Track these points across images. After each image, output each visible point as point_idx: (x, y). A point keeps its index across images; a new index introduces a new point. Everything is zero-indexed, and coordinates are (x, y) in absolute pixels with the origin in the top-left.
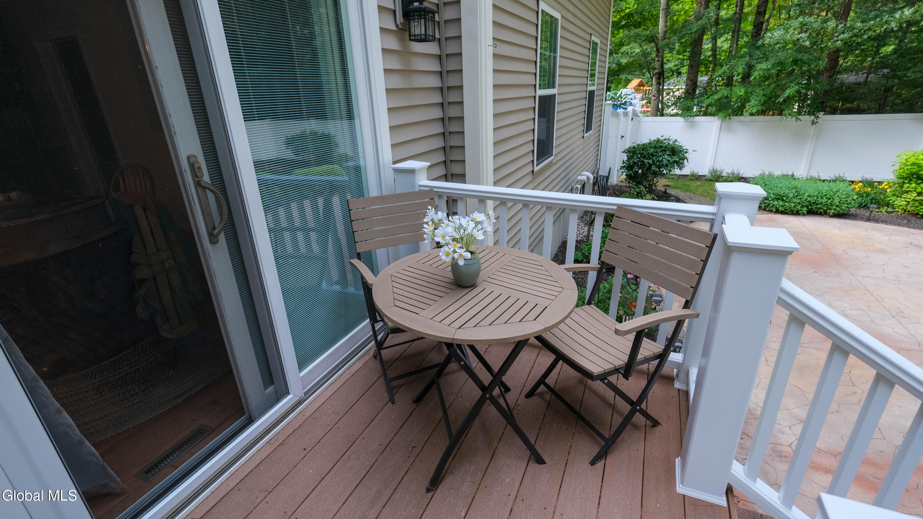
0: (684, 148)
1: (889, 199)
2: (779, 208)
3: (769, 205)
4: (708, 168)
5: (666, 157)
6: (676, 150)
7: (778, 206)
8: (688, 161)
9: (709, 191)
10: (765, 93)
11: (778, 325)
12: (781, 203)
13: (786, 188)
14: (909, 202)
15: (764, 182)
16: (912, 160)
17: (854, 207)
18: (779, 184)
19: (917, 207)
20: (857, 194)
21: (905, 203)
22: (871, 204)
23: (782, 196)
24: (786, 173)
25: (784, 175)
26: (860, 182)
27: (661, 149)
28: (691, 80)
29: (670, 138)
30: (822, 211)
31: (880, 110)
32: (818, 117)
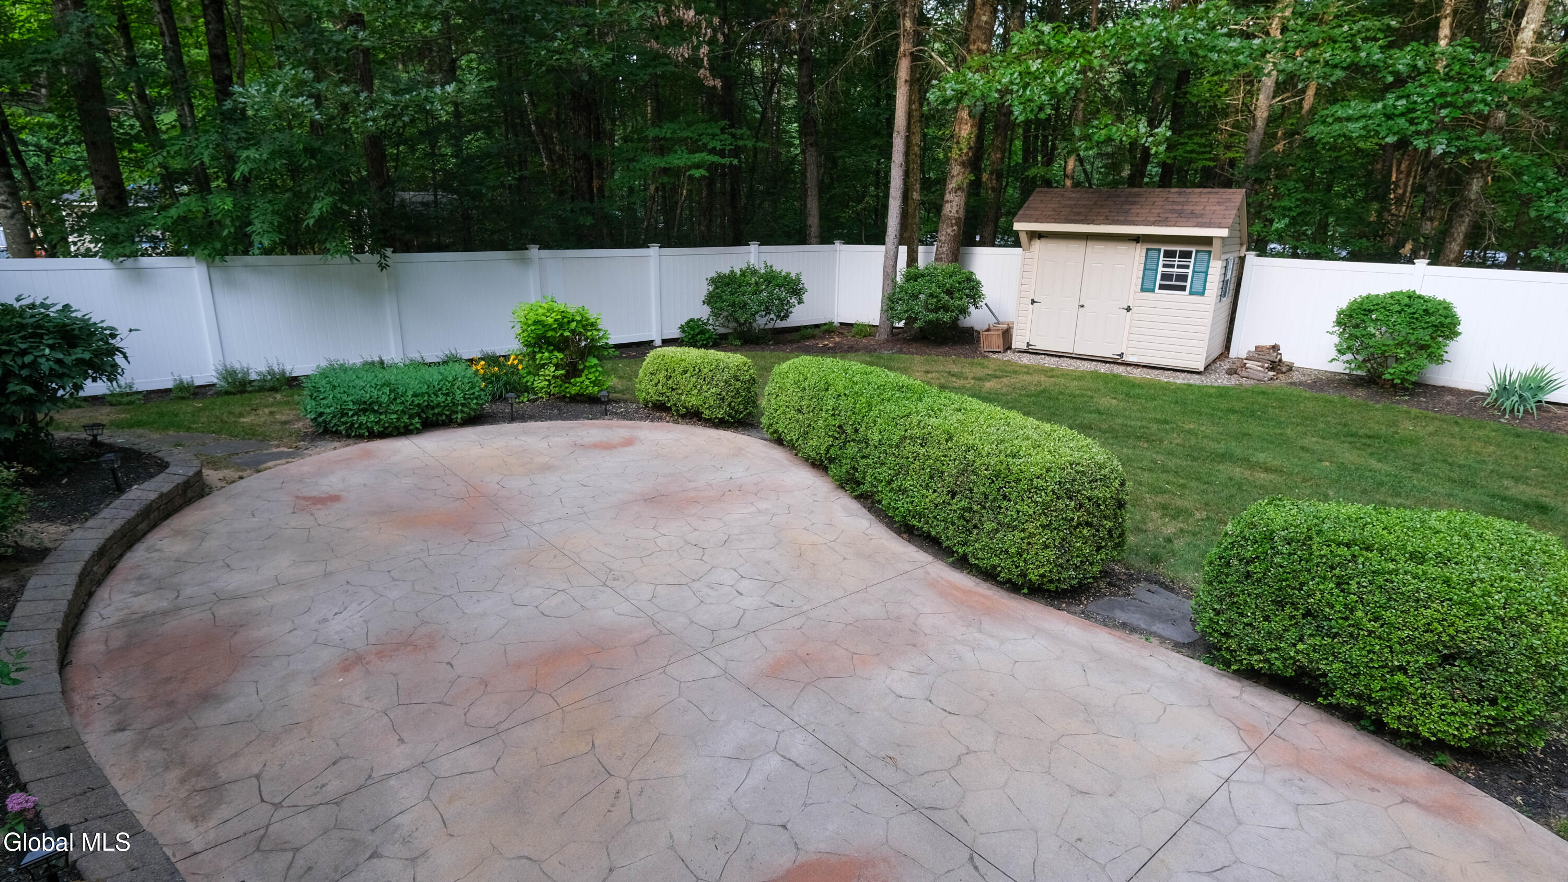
0: (104, 325)
1: (525, 380)
2: (372, 428)
3: (352, 424)
4: (213, 368)
5: (47, 351)
6: (77, 332)
7: (369, 425)
8: (126, 357)
9: (225, 417)
10: (276, 208)
11: (440, 703)
12: (372, 418)
13: (371, 386)
14: (549, 381)
15: (329, 382)
16: (532, 316)
17: (486, 402)
18: (357, 382)
19: (561, 386)
20: (484, 379)
21: (547, 383)
22: (507, 392)
23: (370, 404)
24: (370, 360)
25: (366, 363)
26: (482, 359)
27: (23, 333)
28: (106, 178)
29: (48, 302)
30: (444, 417)
31: (468, 246)
32: (385, 256)
